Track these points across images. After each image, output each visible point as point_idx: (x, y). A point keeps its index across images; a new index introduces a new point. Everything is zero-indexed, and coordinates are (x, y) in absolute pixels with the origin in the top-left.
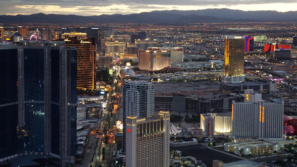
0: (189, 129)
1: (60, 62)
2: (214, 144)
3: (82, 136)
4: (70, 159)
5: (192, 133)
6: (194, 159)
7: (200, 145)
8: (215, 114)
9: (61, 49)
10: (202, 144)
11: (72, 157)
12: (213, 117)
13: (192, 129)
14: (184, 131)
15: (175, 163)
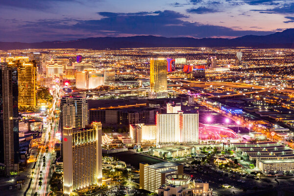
0: (120, 138)
1: (3, 80)
2: (142, 150)
3: (24, 147)
4: (14, 167)
5: (123, 142)
6: (124, 163)
7: (130, 151)
8: (142, 124)
9: (3, 69)
10: (132, 150)
11: (16, 165)
12: (140, 126)
13: (123, 138)
14: (116, 140)
15: (108, 167)
